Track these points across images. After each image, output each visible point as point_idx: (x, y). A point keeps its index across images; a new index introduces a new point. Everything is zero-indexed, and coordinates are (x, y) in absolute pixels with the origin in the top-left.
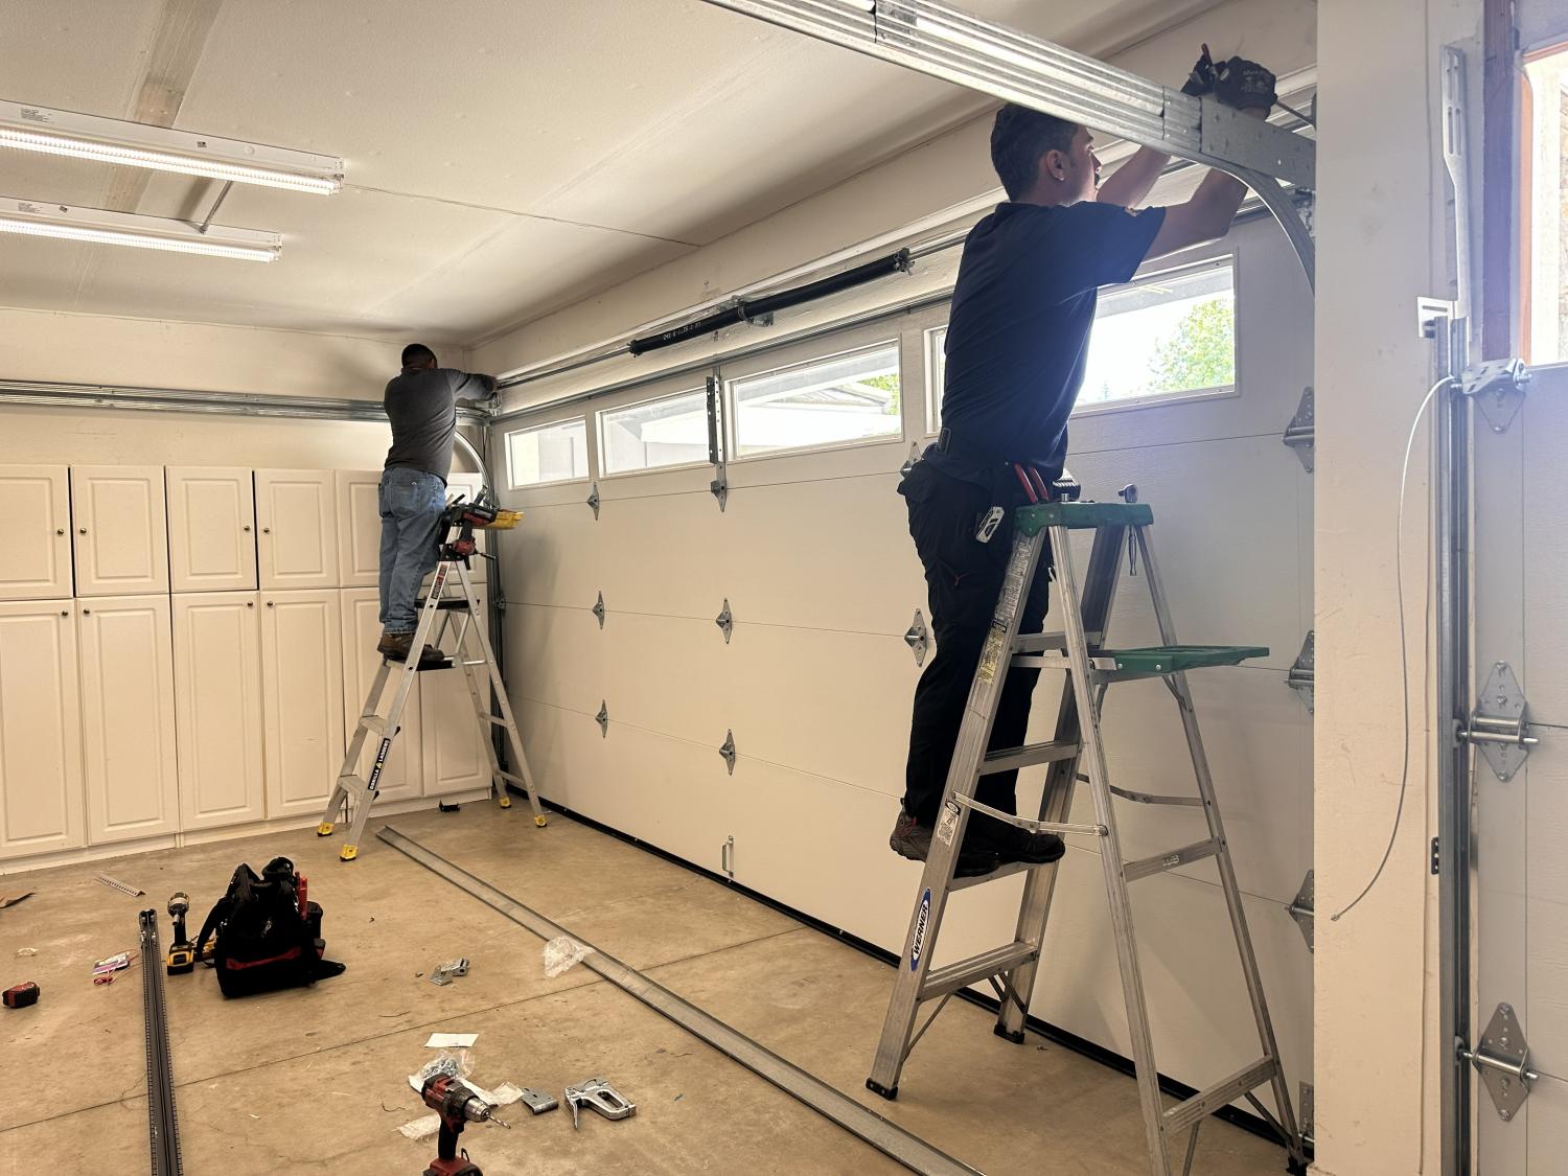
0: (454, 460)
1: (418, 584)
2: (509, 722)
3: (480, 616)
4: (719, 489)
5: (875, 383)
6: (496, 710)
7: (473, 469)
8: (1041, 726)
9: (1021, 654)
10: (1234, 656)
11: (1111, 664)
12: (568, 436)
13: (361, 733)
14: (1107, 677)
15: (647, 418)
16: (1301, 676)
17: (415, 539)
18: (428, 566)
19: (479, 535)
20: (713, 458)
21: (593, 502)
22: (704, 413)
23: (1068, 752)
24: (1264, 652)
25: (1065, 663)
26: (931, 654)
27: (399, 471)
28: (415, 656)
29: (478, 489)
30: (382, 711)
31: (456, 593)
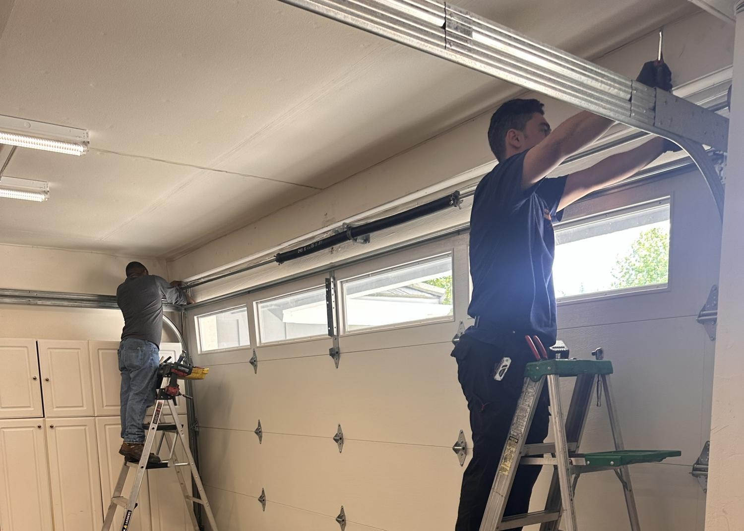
0: (163, 335)
1: (143, 413)
2: (204, 501)
3: (184, 435)
4: (335, 353)
5: (434, 283)
6: (196, 493)
7: (177, 341)
8: (537, 501)
9: (527, 456)
10: (659, 456)
11: (582, 462)
12: (236, 317)
13: (113, 507)
14: (578, 470)
15: (287, 306)
16: (700, 470)
17: (141, 384)
18: (149, 403)
19: (181, 383)
20: (331, 333)
21: (253, 362)
22: (325, 303)
23: (553, 517)
24: (678, 454)
25: (553, 462)
26: (470, 457)
27: (130, 340)
28: (144, 460)
29: (179, 352)
30: (125, 493)
31: (168, 420)
